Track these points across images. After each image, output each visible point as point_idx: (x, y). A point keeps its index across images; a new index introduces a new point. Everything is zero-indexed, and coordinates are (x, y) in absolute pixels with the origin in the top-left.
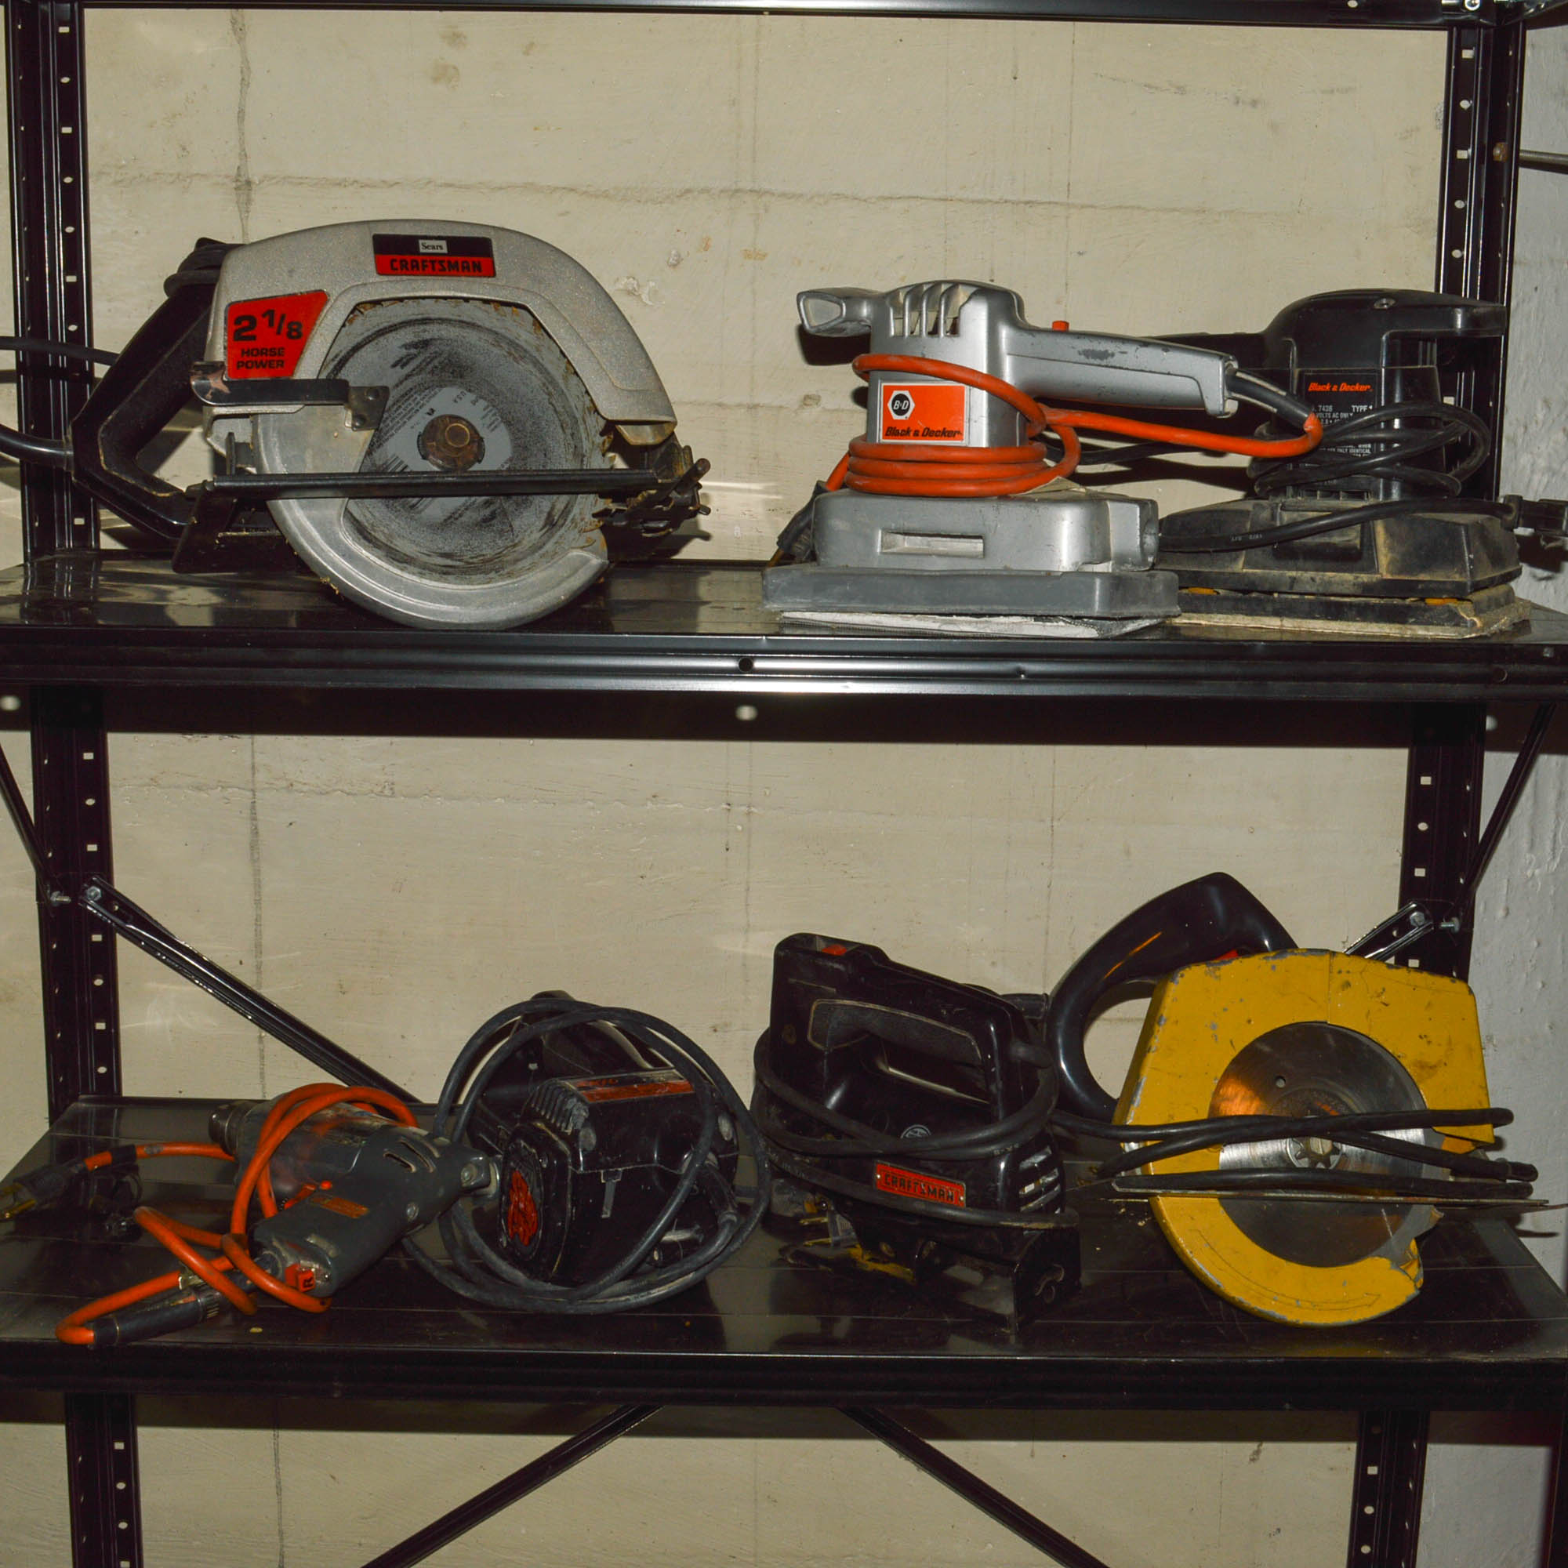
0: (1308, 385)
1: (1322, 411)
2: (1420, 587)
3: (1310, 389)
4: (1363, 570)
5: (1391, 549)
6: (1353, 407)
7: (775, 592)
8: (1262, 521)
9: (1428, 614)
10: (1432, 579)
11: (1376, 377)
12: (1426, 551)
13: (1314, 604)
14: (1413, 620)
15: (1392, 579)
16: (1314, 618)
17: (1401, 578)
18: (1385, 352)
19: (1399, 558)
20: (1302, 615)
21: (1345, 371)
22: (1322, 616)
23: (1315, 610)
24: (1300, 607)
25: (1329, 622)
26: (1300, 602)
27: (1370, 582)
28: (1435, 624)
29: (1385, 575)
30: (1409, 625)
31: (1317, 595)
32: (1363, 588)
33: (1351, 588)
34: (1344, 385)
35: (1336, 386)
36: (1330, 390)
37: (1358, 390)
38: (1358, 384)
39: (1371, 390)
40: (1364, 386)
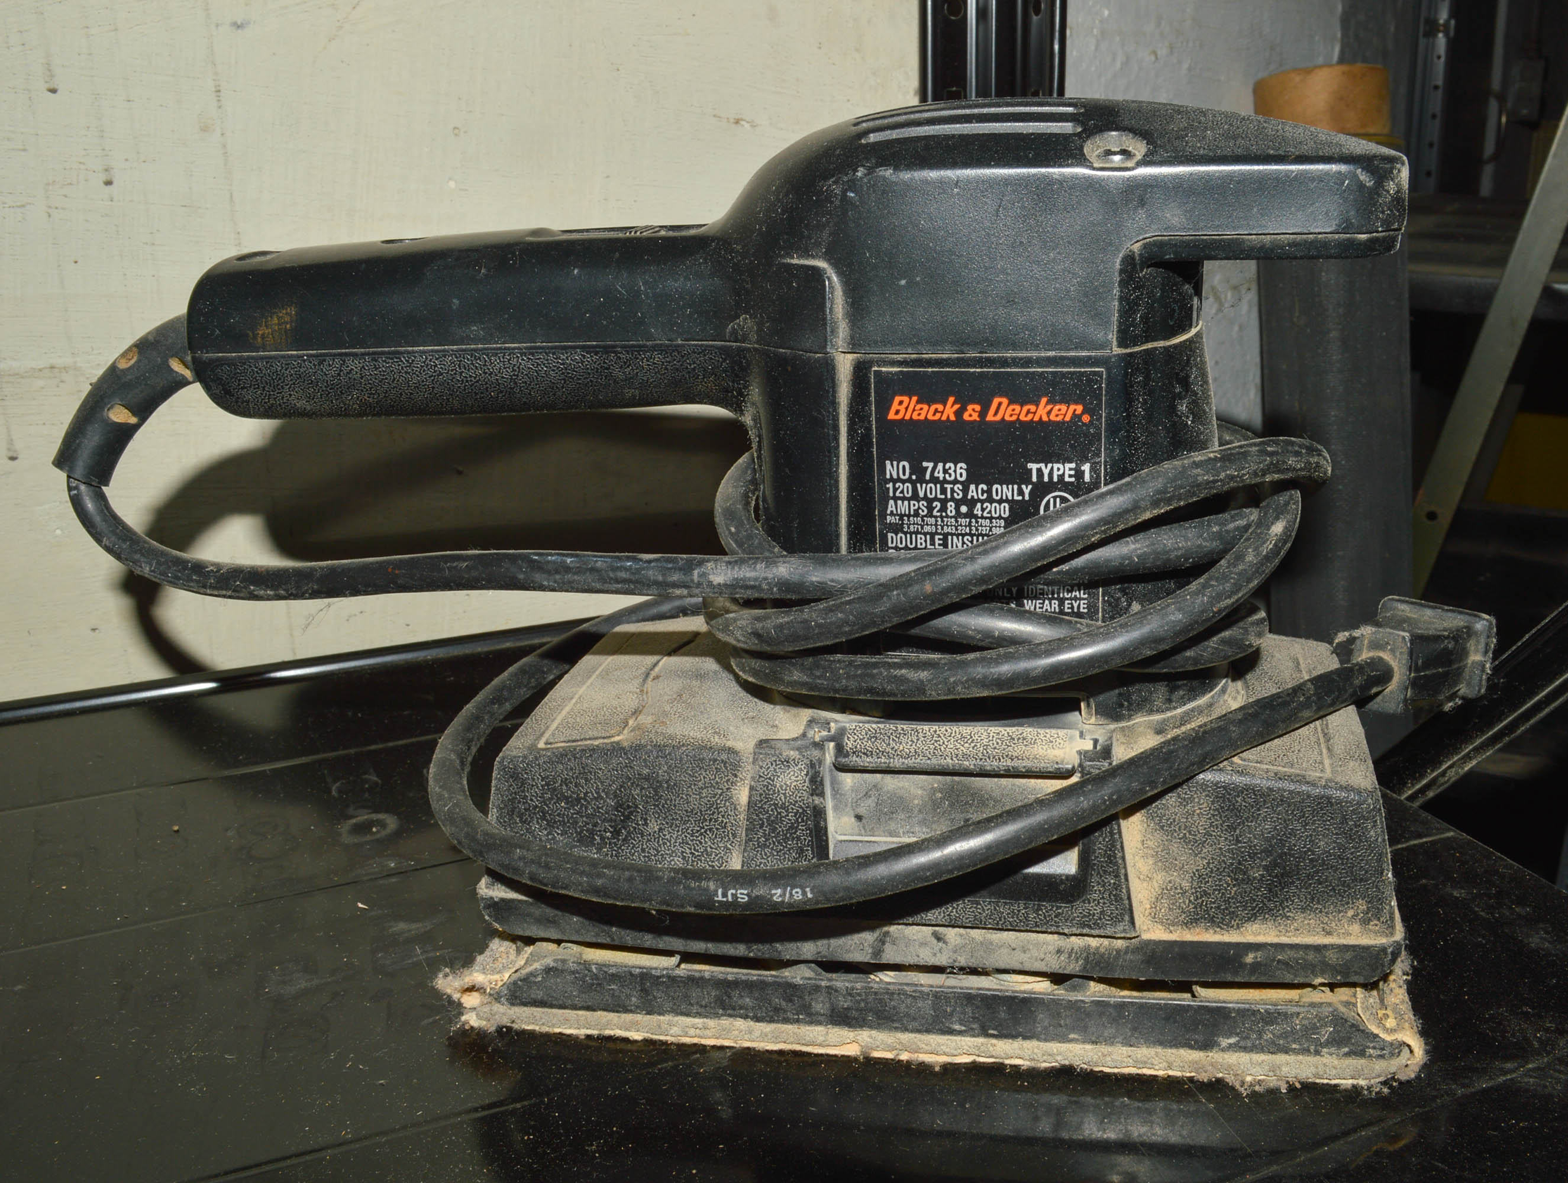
0: (884, 406)
1: (934, 480)
2: (1250, 958)
3: (891, 416)
4: (1088, 925)
5: (1164, 861)
6: (1033, 467)
8: (784, 794)
9: (1276, 1028)
10: (1284, 940)
11: (1101, 378)
12: (1266, 868)
13: (947, 999)
14: (1232, 1040)
15: (1175, 942)
16: (951, 1032)
17: (1196, 938)
18: (1116, 303)
19: (1186, 885)
20: (915, 1024)
21: (1004, 363)
22: (972, 1029)
23: (951, 1014)
24: (907, 1006)
25: (994, 1041)
26: (905, 993)
27: (1109, 950)
28: (1296, 1052)
29: (1152, 932)
30: (1221, 1054)
31: (952, 973)
32: (1087, 959)
33: (1048, 957)
34: (1000, 404)
35: (978, 408)
36: (953, 418)
37: (1045, 418)
38: (1044, 400)
39: (1086, 418)
40: (1064, 407)
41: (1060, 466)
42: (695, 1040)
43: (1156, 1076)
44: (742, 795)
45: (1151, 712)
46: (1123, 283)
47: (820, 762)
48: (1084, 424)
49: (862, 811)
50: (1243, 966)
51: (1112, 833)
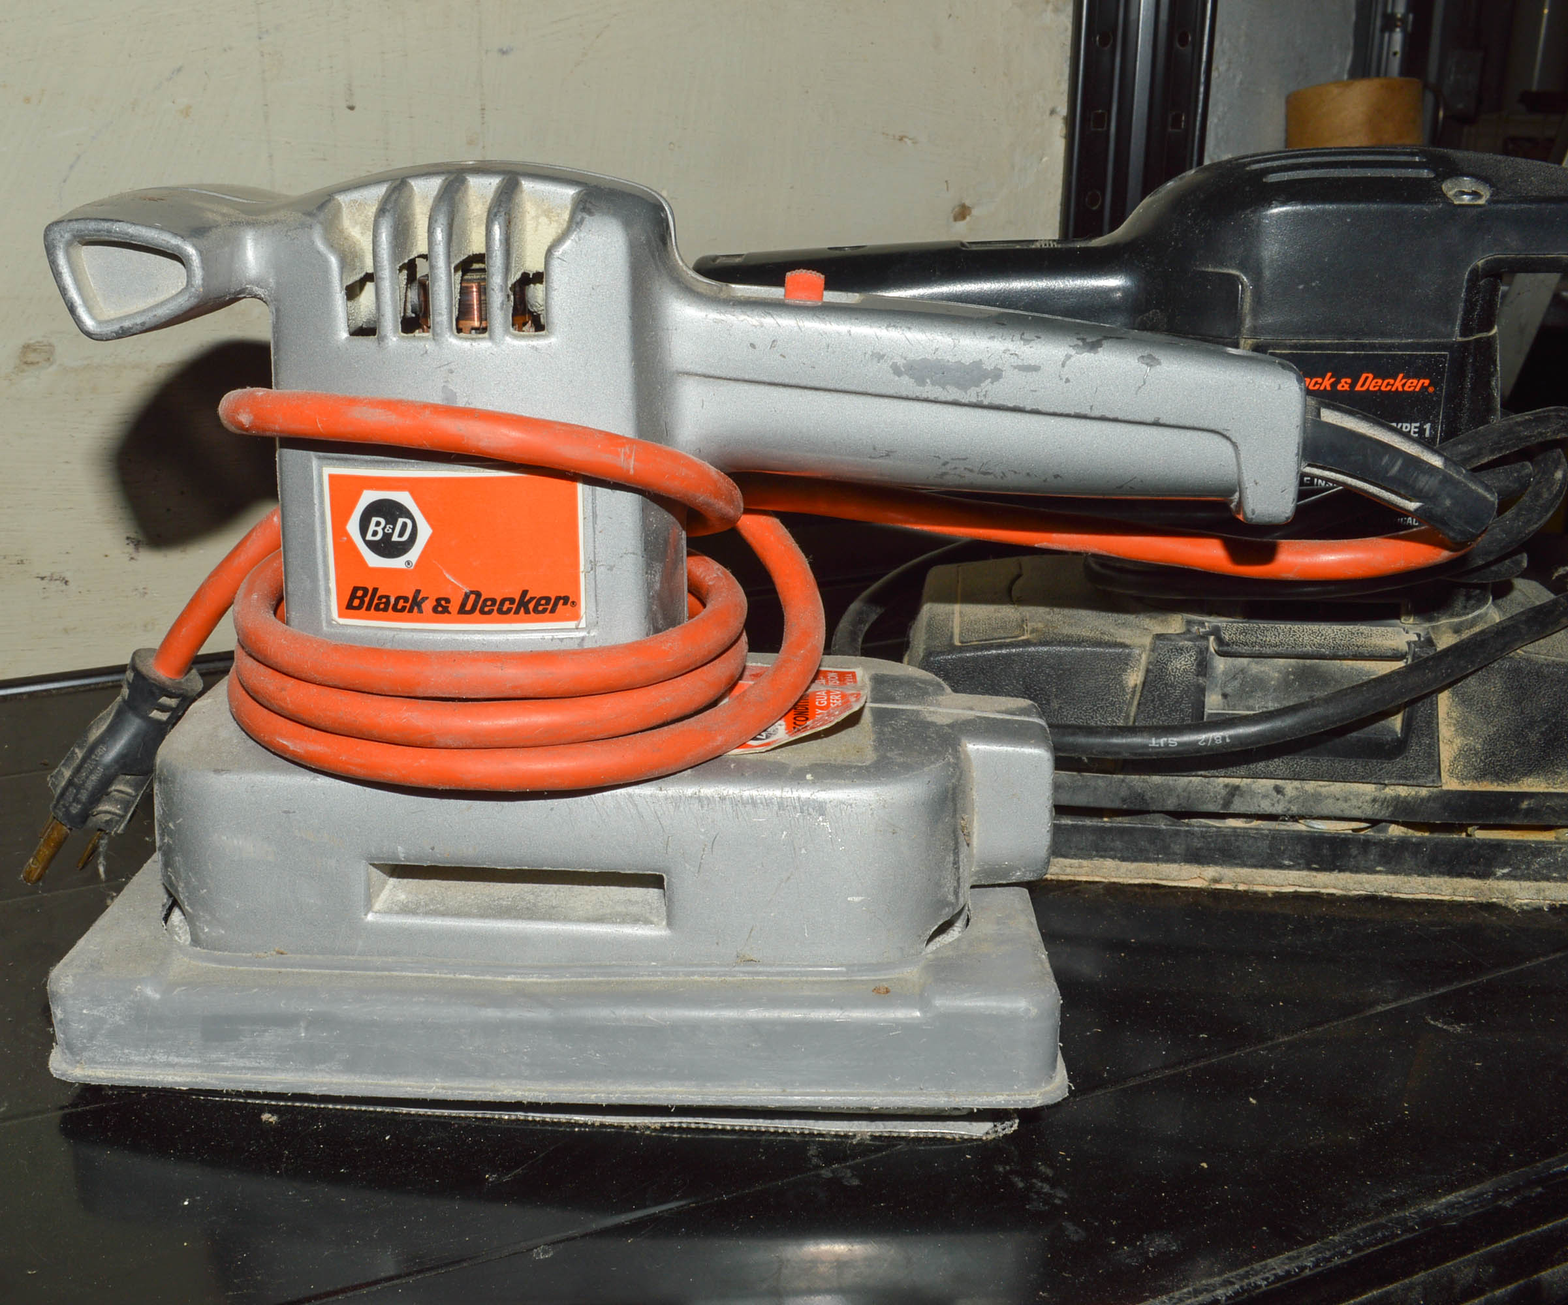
2: (1525, 805)
4: (1405, 777)
5: (1463, 728)
7: (91, 1038)
8: (1174, 676)
9: (1541, 860)
10: (1552, 790)
11: (1445, 358)
12: (1542, 733)
13: (1282, 839)
14: (1506, 871)
15: (1468, 792)
16: (1281, 867)
17: (1484, 789)
18: (1462, 304)
19: (1478, 746)
20: (1253, 861)
21: (1373, 347)
22: (1299, 864)
23: (1283, 852)
24: (1249, 846)
25: (1314, 874)
26: (1249, 836)
27: (1416, 798)
28: (1555, 880)
29: (1450, 784)
30: (1496, 882)
31: (1284, 820)
32: (1396, 807)
33: (1365, 806)
34: (1367, 378)
35: (1349, 381)
36: (1328, 388)
37: (1400, 389)
38: (1401, 376)
39: (1431, 389)
40: (1415, 381)
41: (1408, 425)
42: (1071, 878)
43: (1442, 901)
44: (1134, 678)
45: (1452, 616)
46: (1469, 290)
47: (1207, 649)
48: (1429, 394)
49: (1228, 690)
50: (1518, 811)
51: (1431, 703)
